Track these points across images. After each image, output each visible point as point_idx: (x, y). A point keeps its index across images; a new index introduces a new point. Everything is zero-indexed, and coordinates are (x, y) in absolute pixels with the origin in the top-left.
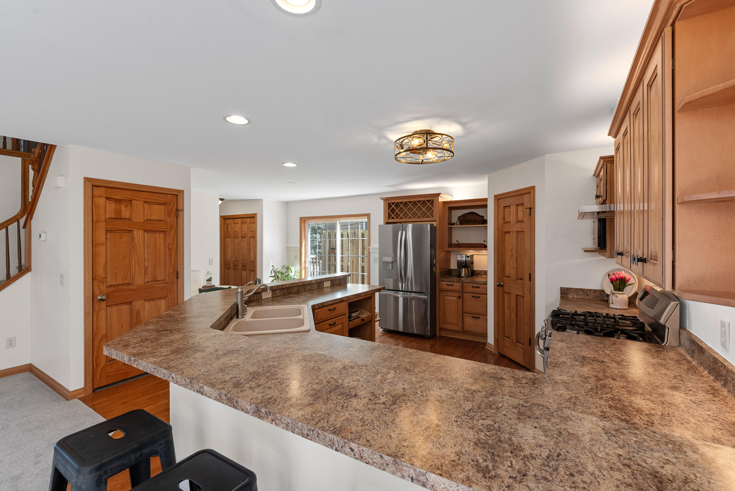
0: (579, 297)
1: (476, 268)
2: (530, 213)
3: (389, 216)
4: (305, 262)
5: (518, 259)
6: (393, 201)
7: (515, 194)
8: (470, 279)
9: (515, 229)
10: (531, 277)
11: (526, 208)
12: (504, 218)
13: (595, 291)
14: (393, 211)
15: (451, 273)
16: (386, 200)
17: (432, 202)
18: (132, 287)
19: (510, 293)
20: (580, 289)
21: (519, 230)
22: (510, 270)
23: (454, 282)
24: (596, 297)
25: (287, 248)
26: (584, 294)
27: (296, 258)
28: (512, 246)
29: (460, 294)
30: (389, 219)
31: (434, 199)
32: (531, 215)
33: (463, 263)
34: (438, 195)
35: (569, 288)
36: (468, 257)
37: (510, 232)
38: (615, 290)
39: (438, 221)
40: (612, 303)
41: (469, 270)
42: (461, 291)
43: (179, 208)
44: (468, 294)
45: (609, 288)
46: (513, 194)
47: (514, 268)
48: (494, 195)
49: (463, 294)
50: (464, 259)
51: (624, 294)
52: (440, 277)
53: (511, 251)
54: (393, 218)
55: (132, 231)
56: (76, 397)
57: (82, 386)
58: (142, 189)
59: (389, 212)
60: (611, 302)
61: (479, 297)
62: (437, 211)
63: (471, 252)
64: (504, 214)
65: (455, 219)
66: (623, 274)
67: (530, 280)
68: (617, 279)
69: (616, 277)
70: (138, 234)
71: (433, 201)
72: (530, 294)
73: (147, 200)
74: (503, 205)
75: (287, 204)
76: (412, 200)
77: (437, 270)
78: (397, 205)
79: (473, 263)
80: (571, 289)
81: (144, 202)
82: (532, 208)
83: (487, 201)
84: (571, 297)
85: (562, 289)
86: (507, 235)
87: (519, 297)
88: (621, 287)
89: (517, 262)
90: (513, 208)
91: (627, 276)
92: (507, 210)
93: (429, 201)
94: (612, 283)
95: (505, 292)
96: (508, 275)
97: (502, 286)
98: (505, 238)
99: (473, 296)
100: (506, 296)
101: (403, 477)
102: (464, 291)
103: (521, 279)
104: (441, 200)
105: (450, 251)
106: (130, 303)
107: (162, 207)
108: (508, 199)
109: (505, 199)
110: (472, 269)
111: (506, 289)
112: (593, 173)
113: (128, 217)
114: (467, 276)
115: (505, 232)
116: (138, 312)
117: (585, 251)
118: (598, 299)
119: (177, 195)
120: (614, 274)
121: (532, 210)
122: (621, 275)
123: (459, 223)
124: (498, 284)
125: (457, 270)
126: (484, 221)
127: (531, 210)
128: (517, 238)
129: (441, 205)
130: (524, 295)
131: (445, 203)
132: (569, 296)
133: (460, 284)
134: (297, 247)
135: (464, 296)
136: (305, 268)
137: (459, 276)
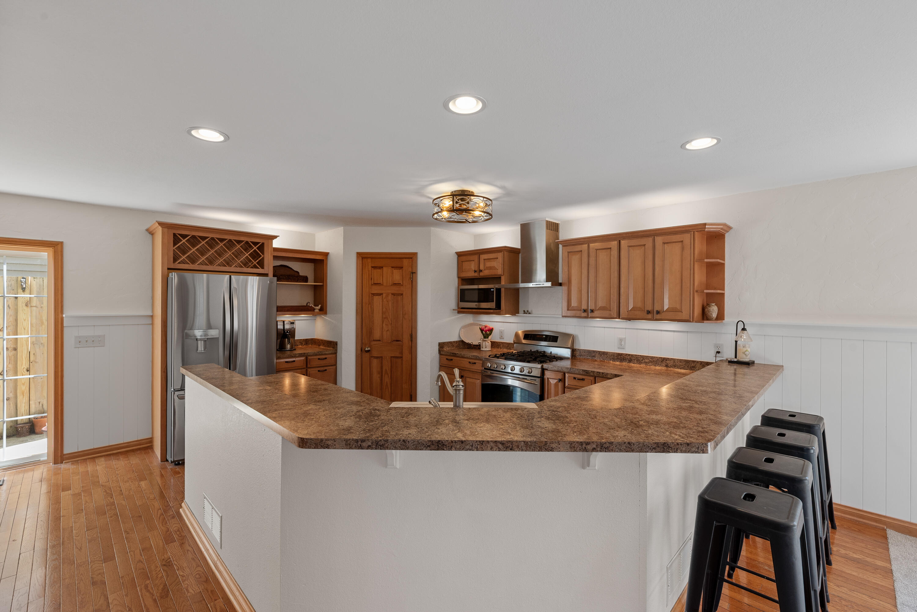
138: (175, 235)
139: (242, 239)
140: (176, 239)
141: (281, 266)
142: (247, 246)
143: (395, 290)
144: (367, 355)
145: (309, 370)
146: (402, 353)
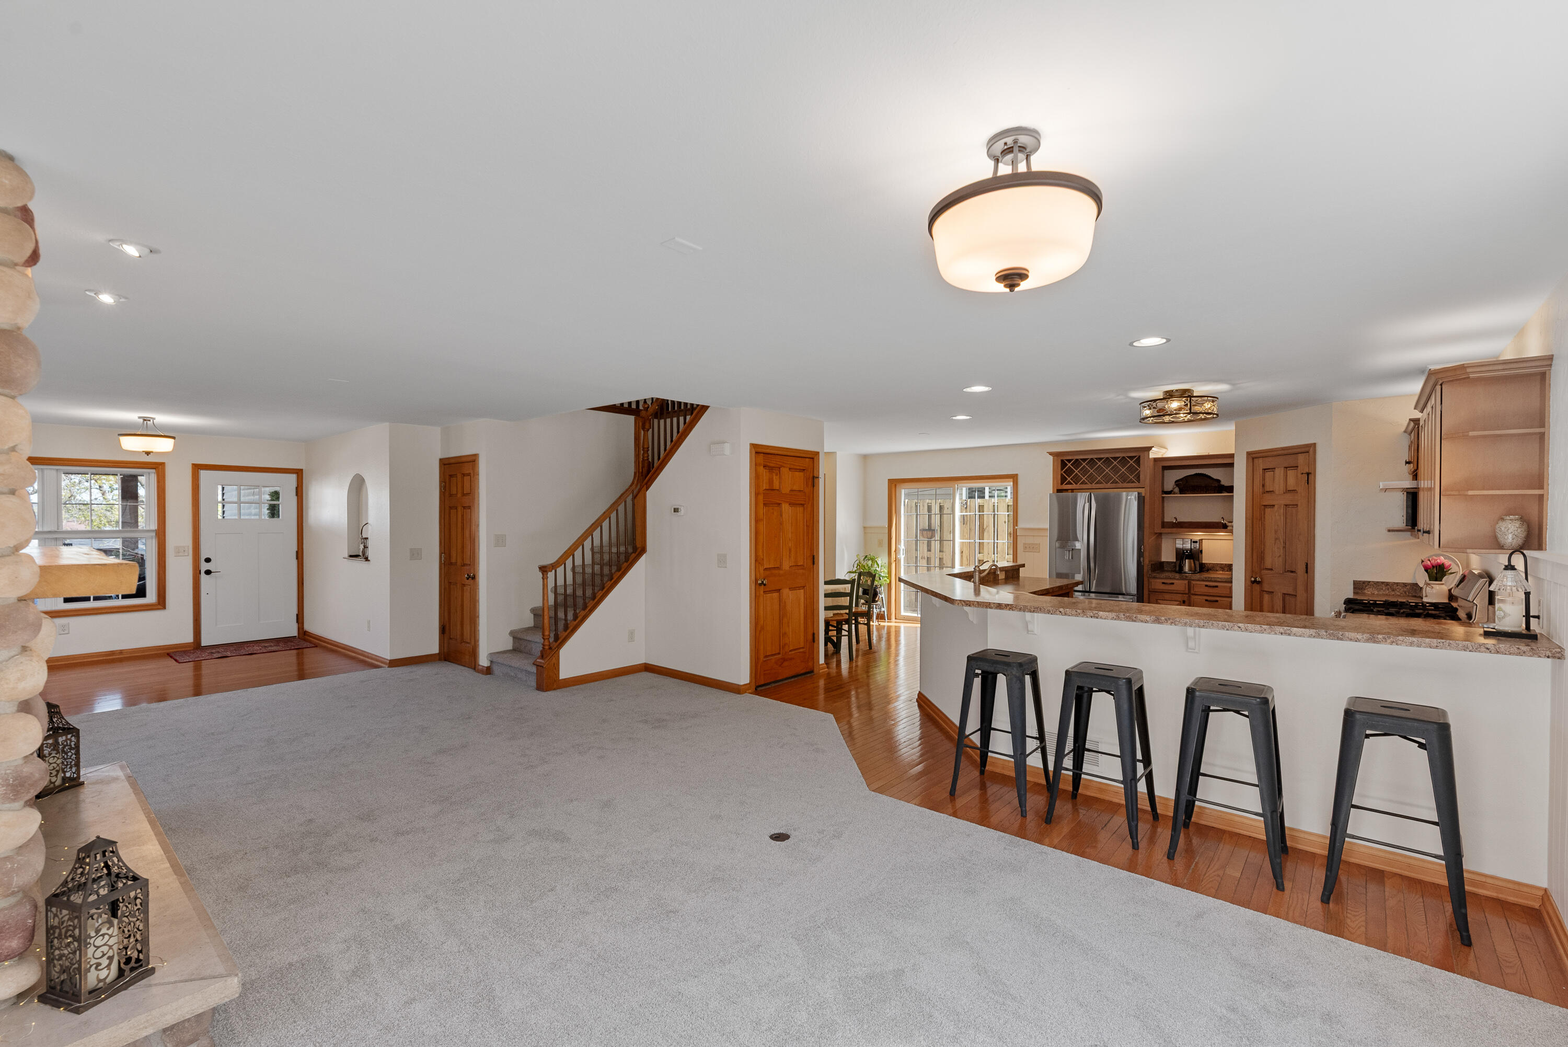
0: (1381, 593)
1: (1206, 559)
2: (1308, 480)
3: (1063, 480)
4: (895, 551)
5: (1287, 544)
6: (1070, 458)
7: (1283, 452)
8: (1197, 576)
9: (1283, 502)
10: (1308, 568)
11: (1302, 474)
12: (1263, 486)
13: (1405, 585)
14: (1069, 472)
15: (1163, 567)
16: (1055, 455)
17: (1138, 461)
18: (781, 572)
19: (1273, 592)
20: (1383, 583)
21: (1288, 502)
22: (1273, 557)
23: (1175, 579)
24: (1405, 592)
25: (865, 527)
26: (1388, 589)
27: (880, 544)
28: (1278, 525)
29: (1185, 597)
30: (1062, 484)
31: (1142, 454)
32: (1310, 483)
33: (1187, 552)
34: (1149, 449)
35: (1366, 581)
36: (1195, 542)
37: (1274, 505)
38: (1430, 580)
39: (1148, 489)
40: (1426, 596)
41: (1197, 563)
42: (1187, 592)
43: (815, 475)
44: (1199, 597)
45: (1422, 578)
46: (1280, 452)
47: (1280, 556)
48: (1247, 452)
49: (1189, 596)
50: (1188, 546)
51: (1442, 584)
52: (1150, 573)
53: (1276, 532)
54: (1069, 483)
55: (780, 504)
56: (746, 692)
57: (748, 682)
58: (788, 454)
59: (1062, 475)
60: (1424, 595)
61: (1217, 601)
62: (1146, 471)
63: (1198, 535)
64: (1264, 479)
65: (1170, 484)
66: (1442, 560)
67: (1307, 572)
68: (1433, 567)
69: (1431, 564)
70: (785, 507)
71: (1139, 457)
72: (1306, 590)
73: (792, 467)
74: (1262, 467)
75: (865, 458)
76: (1102, 456)
77: (1146, 562)
78: (1077, 463)
79: (1201, 551)
80: (1369, 582)
81: (790, 469)
82: (1311, 473)
83: (1234, 457)
84: (1369, 593)
85: (1355, 583)
86: (1268, 510)
87: (1287, 598)
88: (1439, 575)
89: (1284, 547)
90: (1279, 472)
91: (1447, 562)
92: (1269, 474)
93: (1131, 458)
94: (1426, 570)
95: (1264, 591)
96: (1269, 567)
97: (1258, 583)
98: (1264, 514)
99: (1206, 600)
100: (1266, 597)
101: (1276, 634)
102: (1192, 592)
103: (1292, 572)
104: (1153, 455)
105: (1160, 534)
106: (779, 591)
107: (801, 474)
108: (1271, 459)
109: (1264, 459)
110: (1200, 562)
111: (1266, 587)
112: (1403, 429)
113: (777, 488)
114: (1194, 571)
115: (1264, 506)
116: (785, 602)
117: (1389, 531)
118: (1408, 596)
119: (813, 458)
120: (1429, 560)
121: (1311, 477)
122: (1439, 561)
123: (1177, 490)
124: (1253, 579)
125: (1175, 563)
126: (1230, 489)
127: (1309, 476)
128: (1286, 514)
129: (1152, 463)
130: (1296, 592)
131: (1156, 460)
132: (1366, 591)
133: (1186, 582)
134: (883, 528)
135: (1192, 599)
136: (895, 561)
137: (1181, 570)
138: (1062, 461)
139: (1117, 455)
140: (1063, 464)
141: (1196, 474)
142: (1123, 461)
143: (1288, 499)
144: (1256, 587)
145: (1193, 597)
146: (1295, 589)
